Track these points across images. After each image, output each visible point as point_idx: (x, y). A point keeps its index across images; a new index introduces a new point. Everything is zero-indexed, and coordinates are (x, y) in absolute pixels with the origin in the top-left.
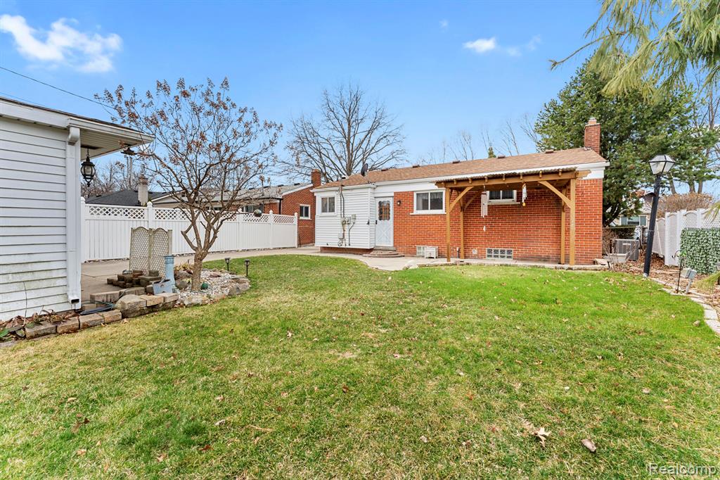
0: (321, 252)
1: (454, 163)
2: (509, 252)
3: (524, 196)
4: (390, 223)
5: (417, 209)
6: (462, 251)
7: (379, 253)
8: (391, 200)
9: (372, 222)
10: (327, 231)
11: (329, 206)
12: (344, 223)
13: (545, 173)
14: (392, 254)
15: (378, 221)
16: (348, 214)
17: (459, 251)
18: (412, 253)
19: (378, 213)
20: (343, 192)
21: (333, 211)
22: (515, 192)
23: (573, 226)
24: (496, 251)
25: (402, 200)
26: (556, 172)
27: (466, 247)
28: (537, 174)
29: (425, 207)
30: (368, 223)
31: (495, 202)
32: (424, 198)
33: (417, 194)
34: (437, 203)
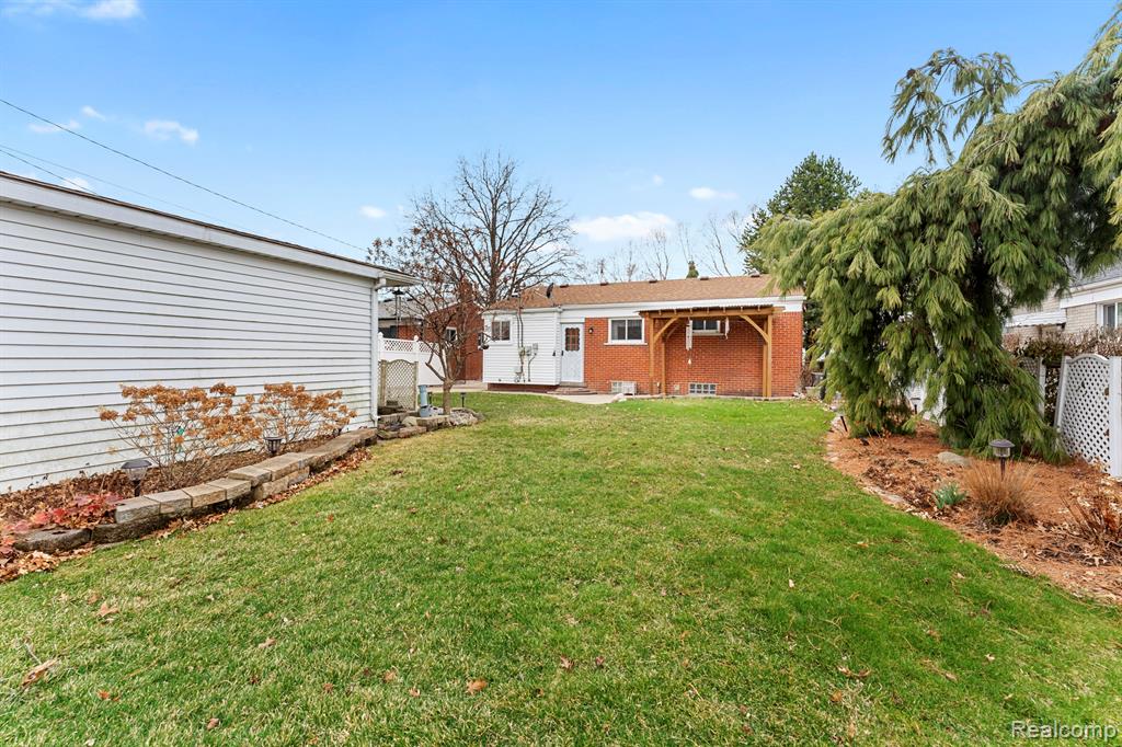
0: (489, 389)
1: (651, 282)
2: (713, 387)
3: (727, 329)
4: (579, 356)
5: (613, 338)
6: (663, 386)
7: (567, 389)
8: (581, 327)
9: (558, 354)
10: (498, 363)
11: (503, 333)
12: (522, 354)
13: (745, 308)
14: (583, 390)
15: (565, 352)
16: (528, 343)
17: (660, 387)
18: (607, 390)
19: (564, 342)
20: (523, 316)
21: (508, 338)
22: (719, 322)
23: (770, 360)
24: (699, 387)
25: (594, 326)
26: (755, 308)
27: (668, 382)
28: (738, 308)
29: (621, 336)
30: (554, 354)
31: (699, 332)
32: (621, 325)
33: (613, 321)
34: (635, 333)
